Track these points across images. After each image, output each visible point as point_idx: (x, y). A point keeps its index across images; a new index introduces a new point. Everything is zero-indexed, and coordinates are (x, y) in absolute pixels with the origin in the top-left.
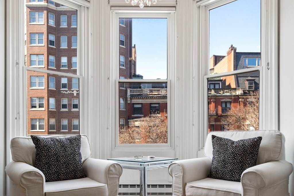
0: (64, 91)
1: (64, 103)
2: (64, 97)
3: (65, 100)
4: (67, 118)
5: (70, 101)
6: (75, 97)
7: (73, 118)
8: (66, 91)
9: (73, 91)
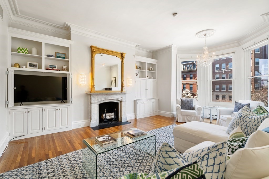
0: (217, 71)
1: (217, 77)
2: (217, 74)
3: (217, 76)
4: (218, 84)
5: (220, 76)
6: (223, 73)
7: (222, 84)
8: (218, 71)
9: (222, 70)
